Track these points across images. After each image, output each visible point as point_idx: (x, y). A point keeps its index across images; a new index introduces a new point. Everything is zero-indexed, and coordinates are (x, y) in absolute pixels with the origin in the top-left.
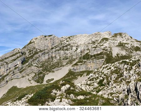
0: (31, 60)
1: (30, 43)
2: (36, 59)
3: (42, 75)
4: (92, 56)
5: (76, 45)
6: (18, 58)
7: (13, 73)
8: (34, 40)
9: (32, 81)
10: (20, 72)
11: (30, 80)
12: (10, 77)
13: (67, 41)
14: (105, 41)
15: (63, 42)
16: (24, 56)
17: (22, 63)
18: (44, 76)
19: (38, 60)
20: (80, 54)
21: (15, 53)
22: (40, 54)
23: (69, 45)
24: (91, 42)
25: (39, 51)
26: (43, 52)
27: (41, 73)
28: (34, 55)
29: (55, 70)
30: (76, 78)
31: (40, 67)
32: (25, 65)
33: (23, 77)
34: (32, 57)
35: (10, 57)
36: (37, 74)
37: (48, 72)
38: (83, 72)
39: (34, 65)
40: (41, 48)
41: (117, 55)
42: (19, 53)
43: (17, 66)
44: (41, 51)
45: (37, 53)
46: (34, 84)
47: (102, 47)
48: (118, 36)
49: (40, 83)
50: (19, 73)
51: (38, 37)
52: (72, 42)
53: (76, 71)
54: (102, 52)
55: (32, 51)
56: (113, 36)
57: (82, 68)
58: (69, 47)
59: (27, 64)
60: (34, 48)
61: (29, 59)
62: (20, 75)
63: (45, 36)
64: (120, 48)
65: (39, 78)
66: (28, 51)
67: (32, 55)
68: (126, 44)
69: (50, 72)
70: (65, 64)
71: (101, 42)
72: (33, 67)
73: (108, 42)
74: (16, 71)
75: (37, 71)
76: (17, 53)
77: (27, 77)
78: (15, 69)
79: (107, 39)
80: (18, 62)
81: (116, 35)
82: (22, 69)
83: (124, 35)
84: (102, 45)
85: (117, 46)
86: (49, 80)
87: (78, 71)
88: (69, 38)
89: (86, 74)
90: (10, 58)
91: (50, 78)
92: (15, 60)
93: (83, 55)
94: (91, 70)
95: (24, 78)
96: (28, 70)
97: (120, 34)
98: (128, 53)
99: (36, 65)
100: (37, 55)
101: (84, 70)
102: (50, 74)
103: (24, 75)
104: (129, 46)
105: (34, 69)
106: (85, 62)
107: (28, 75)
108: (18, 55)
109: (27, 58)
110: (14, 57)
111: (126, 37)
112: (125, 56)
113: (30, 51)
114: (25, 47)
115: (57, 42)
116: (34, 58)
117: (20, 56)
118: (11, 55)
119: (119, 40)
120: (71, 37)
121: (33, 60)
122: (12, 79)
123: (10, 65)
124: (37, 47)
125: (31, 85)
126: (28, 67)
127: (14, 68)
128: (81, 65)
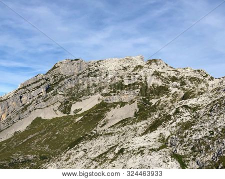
0: (56, 88)
1: (55, 67)
2: (61, 87)
3: (68, 105)
4: (126, 86)
5: (105, 71)
6: (42, 85)
7: (37, 102)
8: (59, 65)
9: (58, 112)
10: (45, 101)
11: (55, 111)
12: (33, 106)
13: (96, 66)
14: (139, 69)
15: (91, 67)
16: (48, 83)
17: (46, 91)
18: (71, 106)
19: (63, 87)
20: (110, 81)
21: (38, 79)
22: (66, 80)
23: (98, 70)
24: (122, 68)
25: (64, 77)
26: (69, 79)
27: (67, 102)
28: (59, 81)
29: (82, 98)
30: (109, 110)
31: (67, 95)
32: (50, 93)
33: (47, 107)
34: (57, 84)
35: (33, 83)
36: (63, 103)
37: (75, 101)
38: (117, 103)
39: (60, 93)
40: (67, 73)
41: (153, 85)
42: (43, 79)
43: (41, 94)
44: (67, 77)
45: (63, 79)
46: (60, 115)
47: (137, 76)
48: (153, 64)
49: (67, 114)
50: (43, 103)
51: (64, 61)
52: (101, 67)
53: (109, 102)
54: (137, 82)
55: (57, 77)
56: (148, 64)
57: (115, 99)
58: (97, 73)
59: (52, 92)
60: (59, 74)
61: (54, 87)
62: (44, 105)
63: (72, 60)
64: (156, 77)
65: (66, 108)
66: (53, 77)
67: (57, 81)
68: (162, 72)
69: (77, 101)
70: (93, 92)
71: (134, 70)
72: (58, 96)
73: (142, 71)
74: (40, 100)
75: (63, 100)
76: (41, 80)
77: (52, 107)
78: (39, 97)
79: (141, 67)
80: (42, 90)
81: (150, 62)
82: (46, 97)
83: (159, 63)
84: (137, 74)
85: (152, 75)
86: (77, 111)
87: (111, 102)
88: (98, 62)
89: (119, 106)
90: (33, 85)
91: (78, 108)
92: (38, 87)
93: (113, 82)
94: (125, 101)
95: (49, 108)
96: (53, 99)
97: (155, 61)
98: (164, 84)
99: (62, 93)
100: (63, 82)
101: (117, 100)
102: (78, 103)
103: (49, 104)
104: (165, 76)
105: (60, 97)
106: (118, 92)
107: (53, 104)
108: (42, 82)
109: (51, 85)
110: (38, 83)
111: (162, 65)
112: (161, 86)
113: (55, 77)
114: (48, 72)
115: (84, 67)
116: (59, 85)
117: (45, 83)
118: (35, 81)
119: (154, 68)
120: (100, 61)
121: (59, 88)
122: (36, 109)
123: (33, 93)
124: (62, 73)
125: (57, 116)
126: (54, 95)
127: (37, 96)
128: (114, 95)
